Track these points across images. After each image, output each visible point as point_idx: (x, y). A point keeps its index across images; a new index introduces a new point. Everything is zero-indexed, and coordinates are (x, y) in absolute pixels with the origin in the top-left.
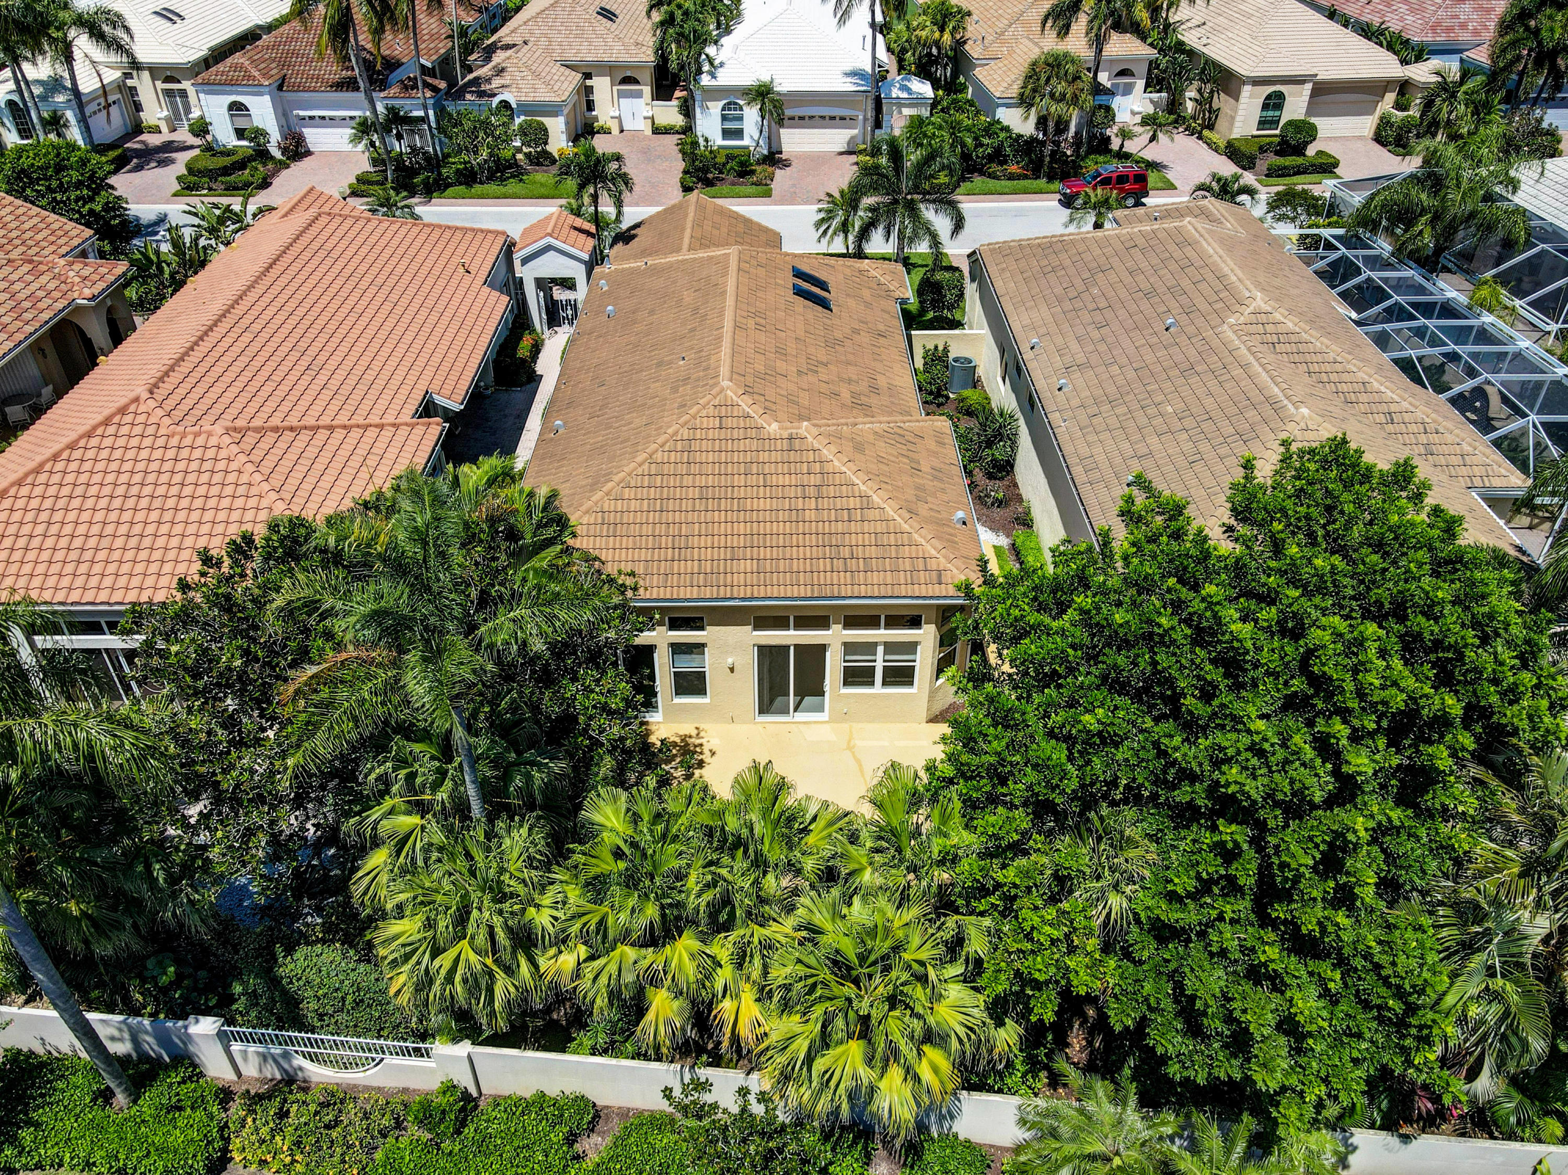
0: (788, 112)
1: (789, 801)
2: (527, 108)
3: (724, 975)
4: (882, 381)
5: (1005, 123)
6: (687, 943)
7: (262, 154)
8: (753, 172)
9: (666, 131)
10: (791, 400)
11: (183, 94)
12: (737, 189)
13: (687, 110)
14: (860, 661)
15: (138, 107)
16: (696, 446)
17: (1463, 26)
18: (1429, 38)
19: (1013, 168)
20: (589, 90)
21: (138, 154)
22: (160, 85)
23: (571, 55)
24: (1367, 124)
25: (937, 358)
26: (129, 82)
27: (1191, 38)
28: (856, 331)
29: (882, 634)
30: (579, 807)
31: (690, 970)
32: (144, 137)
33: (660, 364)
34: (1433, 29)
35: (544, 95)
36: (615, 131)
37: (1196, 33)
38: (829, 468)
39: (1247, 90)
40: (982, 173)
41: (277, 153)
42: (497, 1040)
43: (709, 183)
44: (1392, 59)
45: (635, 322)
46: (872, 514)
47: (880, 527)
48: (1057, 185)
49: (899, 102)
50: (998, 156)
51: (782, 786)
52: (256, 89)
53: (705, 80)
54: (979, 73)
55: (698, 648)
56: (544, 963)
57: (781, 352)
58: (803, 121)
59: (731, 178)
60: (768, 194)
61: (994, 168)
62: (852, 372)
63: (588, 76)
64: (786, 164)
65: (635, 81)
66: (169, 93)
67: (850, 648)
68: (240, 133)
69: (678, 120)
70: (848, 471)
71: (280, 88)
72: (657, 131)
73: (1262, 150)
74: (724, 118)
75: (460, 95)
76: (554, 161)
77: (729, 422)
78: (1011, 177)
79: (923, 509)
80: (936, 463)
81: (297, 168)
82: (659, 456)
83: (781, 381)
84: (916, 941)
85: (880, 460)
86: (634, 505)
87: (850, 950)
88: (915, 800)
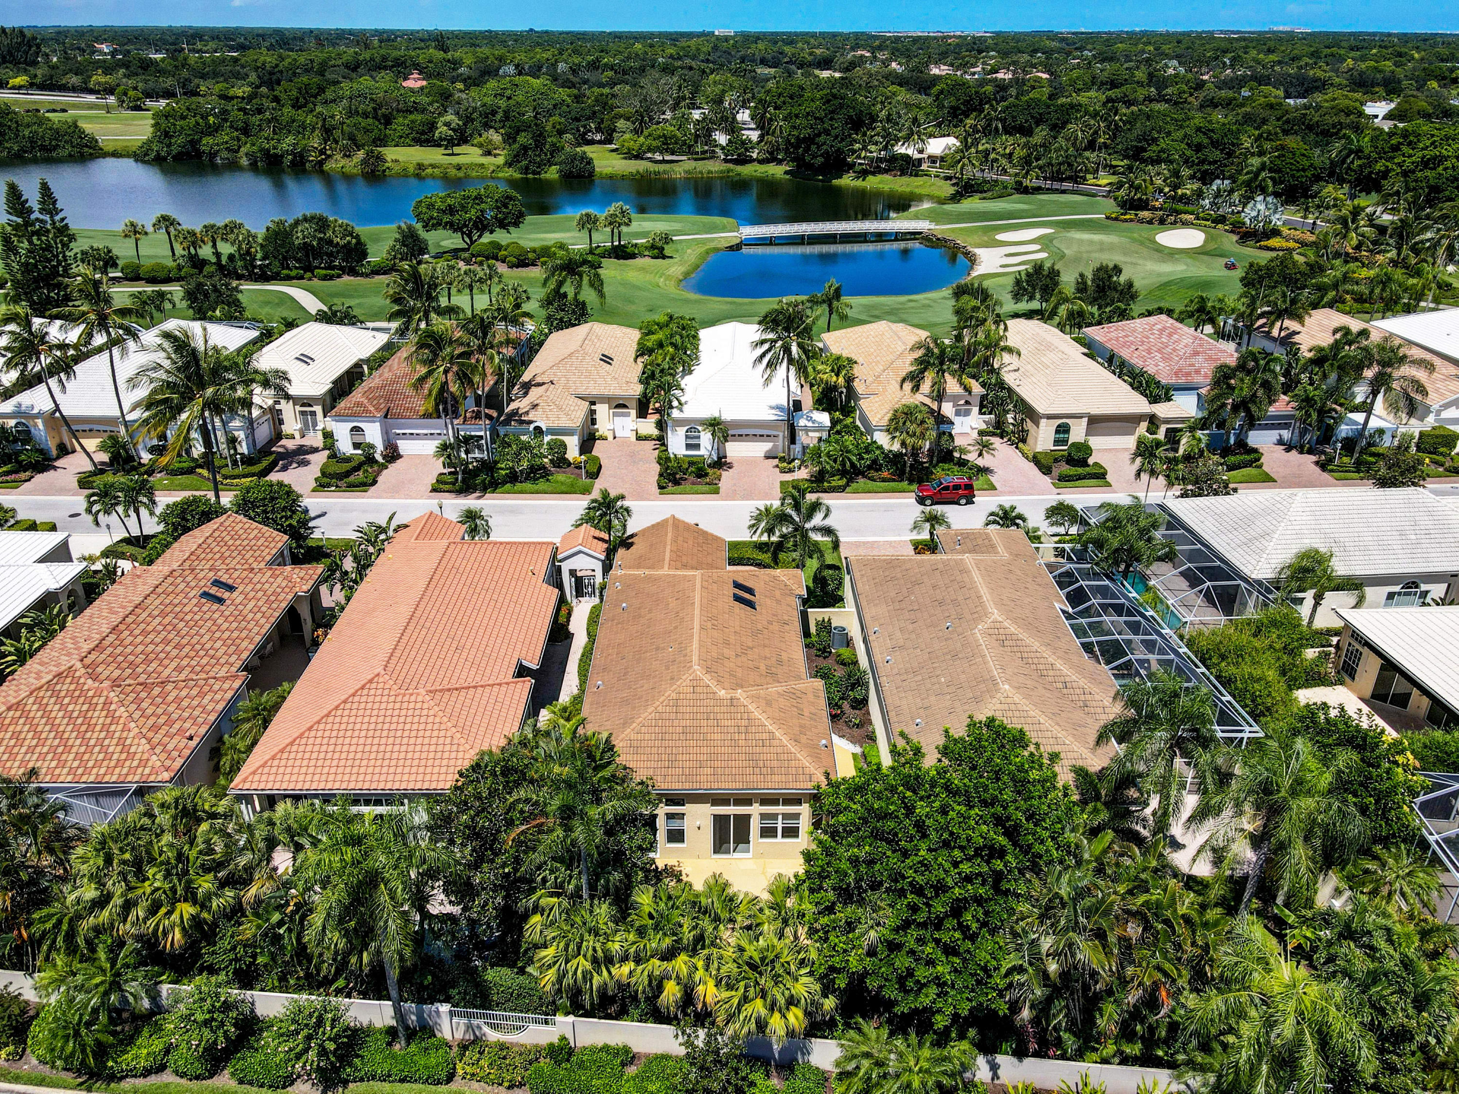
0: (730, 432)
1: (730, 891)
2: (552, 431)
3: (700, 974)
4: (784, 656)
5: (880, 443)
6: (683, 957)
7: (370, 460)
8: (706, 475)
9: (646, 438)
10: (732, 675)
11: (313, 414)
12: (696, 487)
13: (661, 425)
14: (769, 823)
15: (281, 422)
16: (680, 703)
17: (1198, 372)
18: (1173, 381)
19: (885, 474)
20: (593, 412)
21: (281, 456)
22: (298, 408)
23: (582, 391)
24: (1130, 442)
25: (825, 626)
26: (277, 407)
27: (1009, 378)
28: (770, 622)
29: (780, 809)
30: (630, 896)
31: (684, 971)
32: (283, 442)
33: (657, 649)
34: (1176, 374)
35: (564, 422)
36: (610, 438)
37: (1013, 375)
38: (752, 716)
39: (1043, 422)
40: (864, 476)
41: (379, 457)
42: (587, 1015)
43: (677, 483)
44: (1143, 401)
45: (640, 616)
46: (775, 743)
47: (780, 750)
48: (915, 487)
49: (806, 430)
50: (875, 465)
51: (726, 885)
52: (371, 419)
53: (675, 413)
54: (863, 403)
55: (682, 816)
56: (614, 971)
57: (727, 643)
58: (741, 437)
59: (692, 478)
60: (717, 492)
61: (872, 473)
62: (767, 652)
63: (593, 403)
64: (730, 466)
65: (624, 406)
66: (303, 413)
67: (763, 816)
68: (356, 446)
69: (655, 432)
70: (763, 718)
71: (386, 416)
72: (639, 438)
73: (1056, 460)
74: (687, 437)
75: (507, 422)
76: (569, 464)
77: (698, 689)
78: (884, 480)
79: (803, 739)
80: (813, 710)
81: (393, 468)
82: (660, 709)
83: (726, 662)
84: (786, 952)
85: (781, 710)
86: (647, 737)
87: (756, 957)
88: (788, 892)
